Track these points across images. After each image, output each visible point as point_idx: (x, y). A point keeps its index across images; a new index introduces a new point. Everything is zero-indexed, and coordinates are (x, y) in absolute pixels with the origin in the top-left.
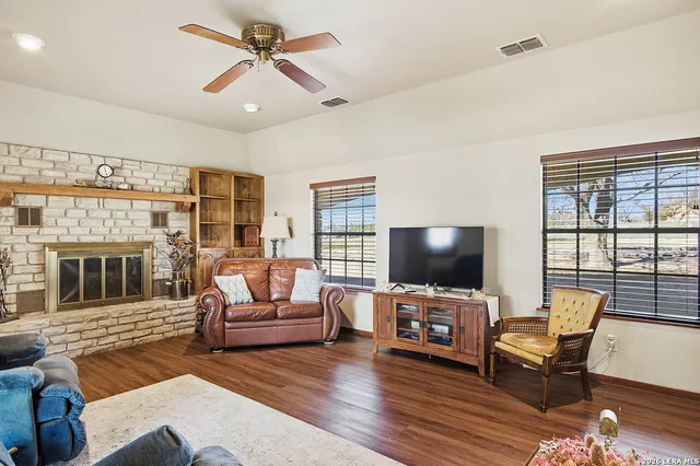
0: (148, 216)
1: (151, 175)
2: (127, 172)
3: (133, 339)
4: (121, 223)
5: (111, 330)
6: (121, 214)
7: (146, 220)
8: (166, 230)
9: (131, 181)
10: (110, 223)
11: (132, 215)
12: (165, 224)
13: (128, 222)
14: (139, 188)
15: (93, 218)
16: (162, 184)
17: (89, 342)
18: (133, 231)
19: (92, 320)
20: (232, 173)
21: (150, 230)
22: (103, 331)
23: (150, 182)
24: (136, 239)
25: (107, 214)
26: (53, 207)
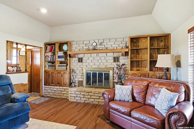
0: (112, 58)
1: (113, 43)
2: (105, 44)
3: (99, 102)
4: (103, 61)
5: (92, 97)
6: (103, 58)
7: (112, 60)
8: (119, 63)
9: (106, 46)
10: (100, 61)
11: (107, 58)
12: (118, 61)
13: (105, 61)
14: (109, 48)
15: (95, 60)
16: (117, 46)
17: (86, 99)
18: (107, 64)
19: (87, 92)
20: (149, 36)
21: (113, 63)
22: (89, 96)
23: (113, 46)
24: (108, 66)
25: (99, 58)
26: (86, 57)
